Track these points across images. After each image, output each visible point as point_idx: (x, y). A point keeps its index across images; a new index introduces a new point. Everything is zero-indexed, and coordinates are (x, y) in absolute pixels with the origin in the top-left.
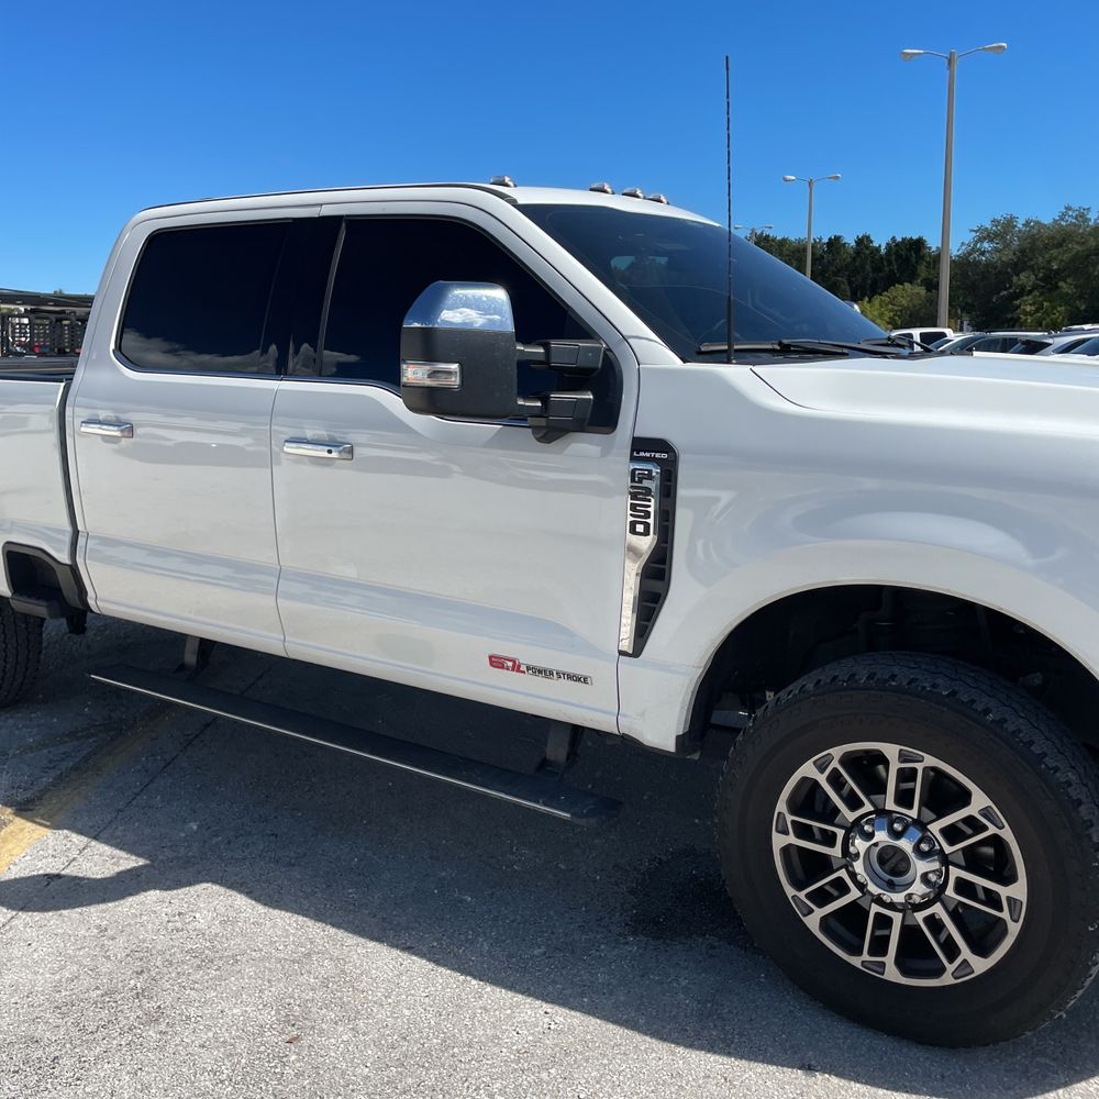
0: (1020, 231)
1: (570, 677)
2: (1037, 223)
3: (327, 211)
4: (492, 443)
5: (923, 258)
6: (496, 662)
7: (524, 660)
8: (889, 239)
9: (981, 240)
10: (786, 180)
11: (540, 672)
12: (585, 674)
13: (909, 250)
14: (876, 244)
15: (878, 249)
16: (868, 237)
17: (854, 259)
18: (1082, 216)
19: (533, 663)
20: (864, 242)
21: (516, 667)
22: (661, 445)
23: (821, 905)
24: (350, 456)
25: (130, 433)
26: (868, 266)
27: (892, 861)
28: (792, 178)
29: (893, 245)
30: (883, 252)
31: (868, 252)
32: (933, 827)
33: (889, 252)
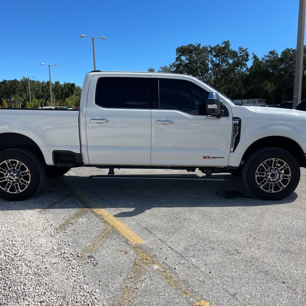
1: (220, 158)
3: (152, 77)
4: (205, 119)
5: (75, 88)
6: (204, 157)
7: (211, 156)
8: (64, 83)
10: (42, 65)
11: (214, 158)
12: (223, 157)
13: (71, 86)
14: (61, 84)
15: (61, 85)
16: (58, 82)
17: (55, 88)
19: (212, 157)
20: (57, 83)
21: (209, 158)
22: (238, 118)
23: (262, 185)
24: (173, 123)
25: (107, 122)
26: (59, 90)
27: (273, 175)
28: (44, 64)
29: (65, 84)
30: (63, 86)
31: (59, 86)
32: (278, 169)
33: (65, 86)
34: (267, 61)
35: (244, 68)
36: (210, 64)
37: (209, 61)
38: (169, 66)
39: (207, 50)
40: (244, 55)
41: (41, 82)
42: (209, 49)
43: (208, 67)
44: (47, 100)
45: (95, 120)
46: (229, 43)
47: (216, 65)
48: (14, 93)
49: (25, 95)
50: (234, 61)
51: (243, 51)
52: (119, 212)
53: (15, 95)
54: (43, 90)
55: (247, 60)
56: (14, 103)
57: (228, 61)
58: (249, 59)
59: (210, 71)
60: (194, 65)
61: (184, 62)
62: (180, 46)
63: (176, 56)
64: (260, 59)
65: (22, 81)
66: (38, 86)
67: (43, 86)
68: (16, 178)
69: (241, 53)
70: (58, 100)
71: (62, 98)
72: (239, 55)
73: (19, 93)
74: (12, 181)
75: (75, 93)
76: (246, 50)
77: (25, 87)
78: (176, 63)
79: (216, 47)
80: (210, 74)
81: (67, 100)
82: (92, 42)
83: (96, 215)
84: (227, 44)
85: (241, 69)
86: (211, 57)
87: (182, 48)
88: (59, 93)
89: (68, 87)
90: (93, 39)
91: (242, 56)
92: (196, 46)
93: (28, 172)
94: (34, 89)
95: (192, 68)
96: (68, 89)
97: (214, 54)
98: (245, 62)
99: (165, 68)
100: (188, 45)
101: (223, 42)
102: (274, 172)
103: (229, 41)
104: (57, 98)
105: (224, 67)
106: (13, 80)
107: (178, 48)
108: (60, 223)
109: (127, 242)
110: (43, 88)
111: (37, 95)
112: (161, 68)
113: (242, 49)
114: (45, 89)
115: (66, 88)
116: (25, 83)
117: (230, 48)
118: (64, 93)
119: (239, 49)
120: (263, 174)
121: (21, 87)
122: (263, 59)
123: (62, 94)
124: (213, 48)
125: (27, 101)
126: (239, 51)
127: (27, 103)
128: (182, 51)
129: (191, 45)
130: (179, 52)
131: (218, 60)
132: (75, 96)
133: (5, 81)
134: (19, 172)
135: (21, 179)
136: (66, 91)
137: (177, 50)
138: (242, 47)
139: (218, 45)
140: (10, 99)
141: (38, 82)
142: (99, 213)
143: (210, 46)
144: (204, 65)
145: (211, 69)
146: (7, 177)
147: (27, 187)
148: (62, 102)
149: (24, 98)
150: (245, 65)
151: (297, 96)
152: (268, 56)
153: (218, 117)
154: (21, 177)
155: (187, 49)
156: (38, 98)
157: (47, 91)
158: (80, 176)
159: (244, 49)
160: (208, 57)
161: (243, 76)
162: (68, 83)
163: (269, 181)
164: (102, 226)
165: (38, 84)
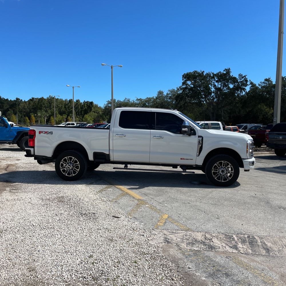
0: (116, 102)
1: (191, 159)
2: (120, 101)
5: (93, 106)
6: (181, 159)
7: (185, 158)
9: (108, 104)
10: (67, 86)
11: (187, 159)
13: (90, 104)
14: (81, 102)
16: (79, 100)
17: (76, 105)
18: (129, 100)
20: (78, 101)
21: (184, 159)
23: (216, 177)
24: (163, 138)
25: (125, 136)
26: (79, 107)
27: (223, 171)
28: (69, 86)
29: (85, 102)
30: (83, 104)
31: (79, 104)
32: (226, 168)
33: (84, 104)
34: (262, 87)
35: (243, 92)
36: (213, 88)
37: (212, 85)
38: (176, 89)
39: (210, 76)
40: (243, 81)
41: (64, 100)
42: (212, 75)
43: (211, 90)
44: (68, 115)
45: (118, 135)
46: (230, 70)
47: (218, 89)
48: (41, 109)
49: (49, 111)
50: (235, 85)
51: (243, 77)
52: (130, 187)
53: (41, 111)
54: (65, 107)
55: (246, 85)
56: (40, 117)
57: (229, 86)
58: (248, 85)
59: (213, 94)
60: (198, 89)
61: (189, 86)
62: (186, 73)
63: (182, 81)
64: (257, 85)
65: (48, 98)
66: (61, 103)
67: (66, 103)
68: (72, 167)
69: (240, 79)
70: (78, 116)
71: (81, 114)
72: (239, 81)
73: (45, 109)
74: (69, 169)
75: (93, 110)
76: (245, 77)
77: (50, 104)
78: (183, 86)
79: (218, 74)
80: (213, 96)
81: (86, 116)
82: (111, 70)
83: (117, 188)
84: (228, 71)
85: (241, 93)
86: (213, 83)
87: (187, 74)
88: (79, 110)
89: (87, 104)
90: (112, 67)
91: (242, 82)
92: (201, 73)
93: (78, 164)
94: (58, 106)
95: (196, 92)
96: (87, 106)
97: (217, 80)
98: (244, 87)
99: (173, 90)
100: (193, 72)
101: (224, 70)
102: (223, 169)
103: (229, 68)
104: (77, 114)
105: (225, 91)
106: (41, 98)
107: (184, 74)
108: (98, 190)
109: (134, 198)
110: (65, 105)
111: (60, 111)
112: (169, 91)
113: (242, 76)
114: (67, 106)
115: (86, 106)
116: (51, 100)
117: (231, 75)
118: (83, 110)
119: (239, 76)
120: (217, 170)
121: (47, 104)
122: (259, 85)
123: (81, 111)
124: (215, 75)
125: (52, 117)
126: (239, 77)
127: (52, 118)
128: (187, 77)
129: (196, 71)
130: (185, 78)
131: (220, 85)
132: (93, 113)
133: (33, 98)
134: (73, 164)
135: (74, 168)
136: (85, 109)
137: (183, 76)
138: (242, 74)
139: (220, 72)
140: (37, 114)
141: (61, 100)
142: (118, 187)
143: (213, 73)
144: (206, 89)
145: (214, 93)
146: (67, 166)
147: (77, 173)
148: (81, 118)
149: (49, 113)
150: (244, 89)
151: (277, 120)
152: (264, 83)
153: (190, 135)
154: (74, 167)
155: (192, 75)
156: (61, 113)
157: (68, 108)
158: (105, 171)
159: (243, 76)
160: (212, 82)
161: (242, 99)
162: (87, 101)
163: (221, 175)
164: (121, 192)
165: (61, 101)
